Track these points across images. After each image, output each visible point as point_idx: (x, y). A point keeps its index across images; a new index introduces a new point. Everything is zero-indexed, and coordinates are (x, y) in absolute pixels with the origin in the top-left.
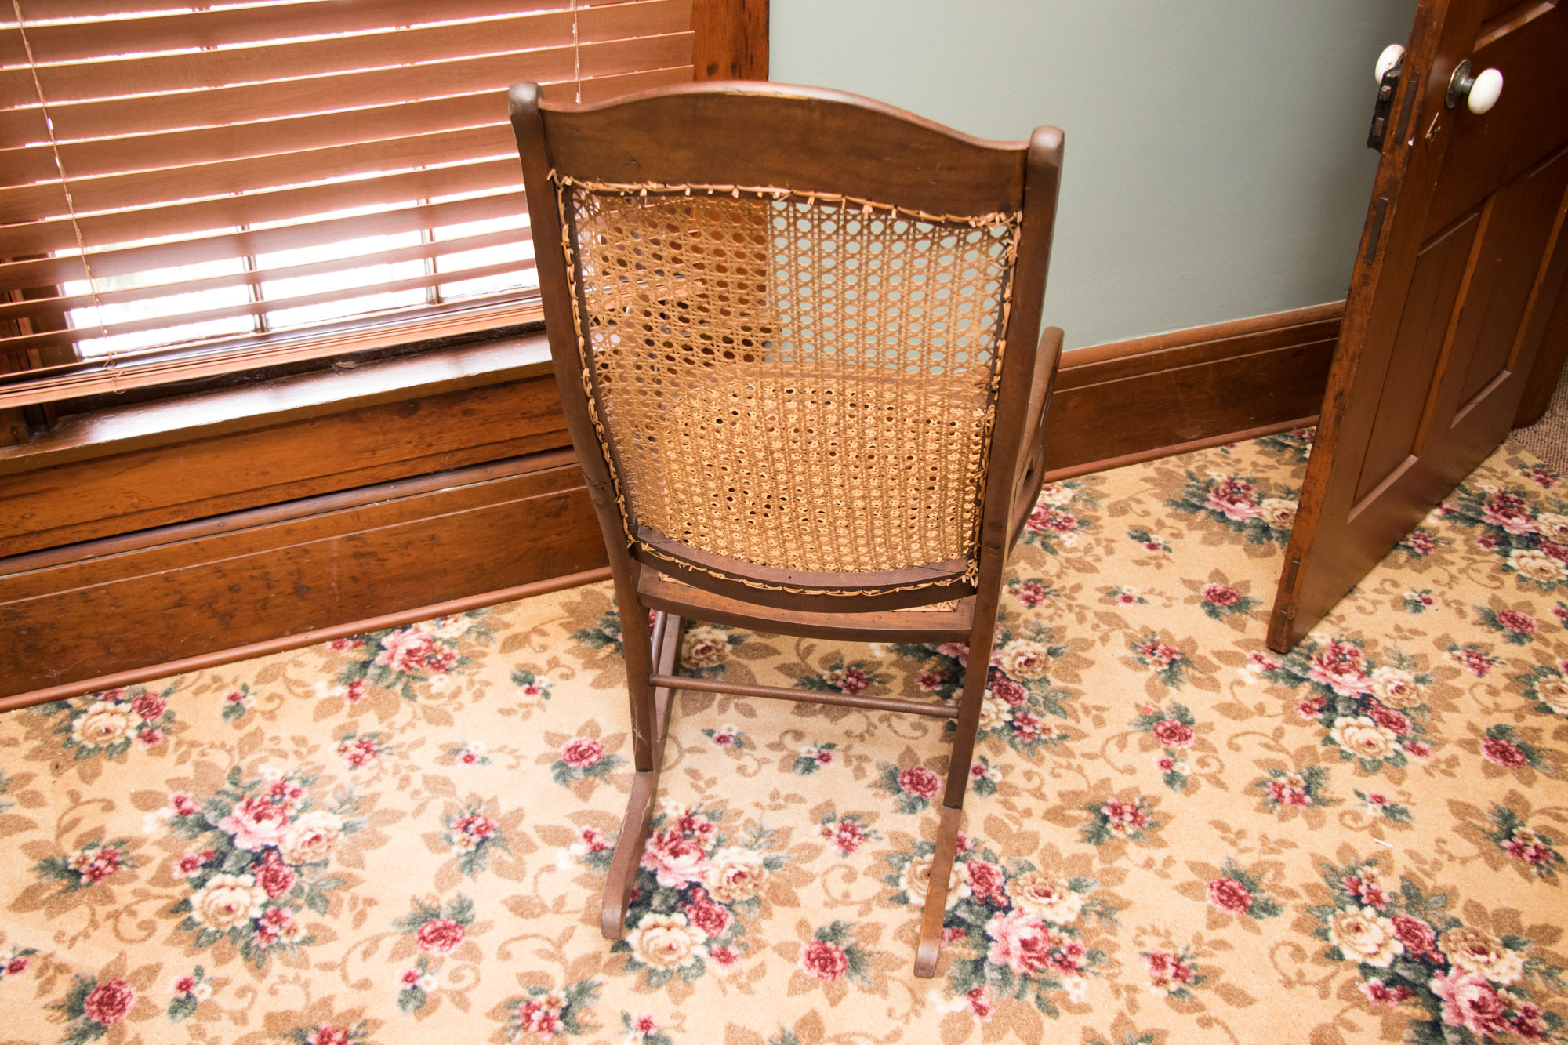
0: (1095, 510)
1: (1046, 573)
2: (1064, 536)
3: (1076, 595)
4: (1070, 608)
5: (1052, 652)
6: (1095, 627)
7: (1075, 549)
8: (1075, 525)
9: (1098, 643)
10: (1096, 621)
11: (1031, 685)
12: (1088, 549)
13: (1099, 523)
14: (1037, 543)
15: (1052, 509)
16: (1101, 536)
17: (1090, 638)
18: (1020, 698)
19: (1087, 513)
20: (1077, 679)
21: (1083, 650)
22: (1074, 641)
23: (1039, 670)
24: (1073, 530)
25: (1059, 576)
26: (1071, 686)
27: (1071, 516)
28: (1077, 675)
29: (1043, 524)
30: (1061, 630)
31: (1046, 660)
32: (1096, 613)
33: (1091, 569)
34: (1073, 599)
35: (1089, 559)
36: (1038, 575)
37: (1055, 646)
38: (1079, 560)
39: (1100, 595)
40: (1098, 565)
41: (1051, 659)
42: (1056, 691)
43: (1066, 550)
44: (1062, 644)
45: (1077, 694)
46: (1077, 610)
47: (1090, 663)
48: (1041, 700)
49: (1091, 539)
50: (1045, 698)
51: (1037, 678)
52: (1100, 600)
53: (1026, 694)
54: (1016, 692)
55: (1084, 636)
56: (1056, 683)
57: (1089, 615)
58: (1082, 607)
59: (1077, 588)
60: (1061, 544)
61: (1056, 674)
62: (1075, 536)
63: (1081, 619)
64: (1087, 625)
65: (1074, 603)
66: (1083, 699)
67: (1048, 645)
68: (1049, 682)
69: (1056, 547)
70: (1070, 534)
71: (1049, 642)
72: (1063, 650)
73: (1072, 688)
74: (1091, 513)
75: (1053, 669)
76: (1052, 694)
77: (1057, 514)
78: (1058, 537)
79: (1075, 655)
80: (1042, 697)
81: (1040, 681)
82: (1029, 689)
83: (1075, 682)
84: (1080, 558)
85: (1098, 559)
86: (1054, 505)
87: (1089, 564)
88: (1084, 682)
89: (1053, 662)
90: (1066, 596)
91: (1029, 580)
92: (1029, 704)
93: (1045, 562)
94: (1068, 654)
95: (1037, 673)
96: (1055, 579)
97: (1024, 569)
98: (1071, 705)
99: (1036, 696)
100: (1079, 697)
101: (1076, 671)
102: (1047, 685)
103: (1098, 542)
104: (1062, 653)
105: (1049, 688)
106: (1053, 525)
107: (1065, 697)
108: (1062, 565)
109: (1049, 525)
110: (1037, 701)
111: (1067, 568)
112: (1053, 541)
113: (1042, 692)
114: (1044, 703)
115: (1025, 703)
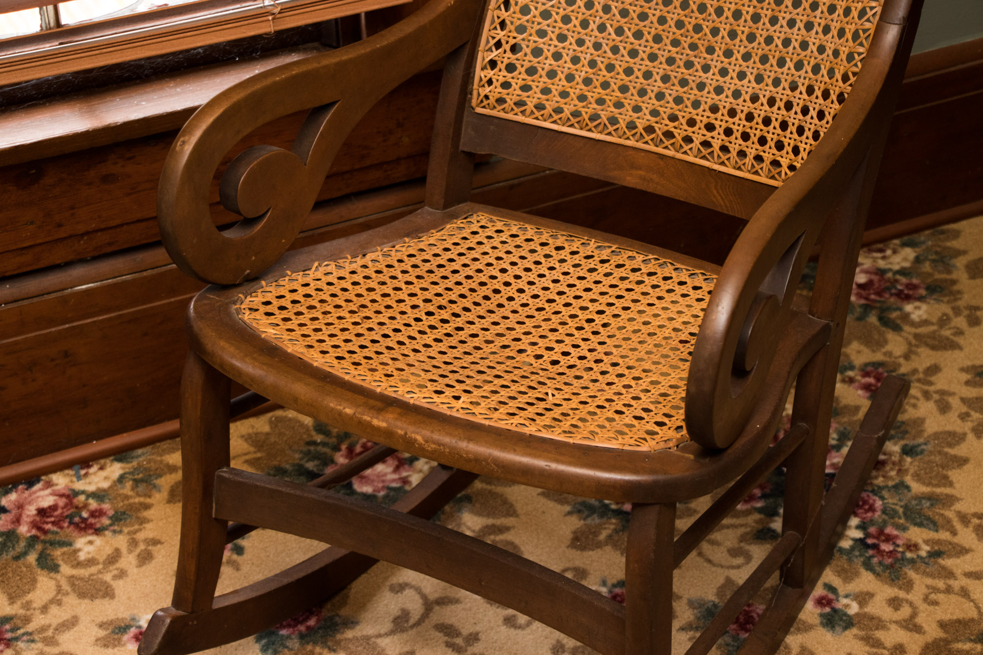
0: (949, 272)
1: (889, 354)
2: (909, 308)
3: (933, 379)
4: (927, 395)
5: (907, 451)
6: (964, 417)
7: (925, 323)
8: (922, 292)
9: (971, 436)
10: (964, 409)
11: (885, 493)
12: (944, 321)
13: (956, 288)
14: (873, 319)
15: (890, 275)
16: (960, 303)
17: (959, 430)
18: (872, 509)
19: (938, 276)
20: (947, 481)
21: (951, 445)
22: (936, 435)
23: (893, 473)
24: (921, 299)
25: (907, 357)
26: (938, 490)
27: (915, 281)
28: (946, 477)
29: (879, 294)
30: (920, 422)
31: (901, 461)
32: (963, 400)
33: (953, 346)
34: (931, 383)
35: (947, 333)
36: (879, 357)
37: (911, 443)
38: (933, 336)
39: (965, 377)
40: (960, 340)
41: (909, 459)
42: (920, 498)
43: (913, 324)
44: (921, 440)
45: (950, 500)
46: (936, 397)
47: (962, 462)
48: (901, 510)
49: (945, 308)
50: (906, 507)
51: (890, 483)
52: (967, 383)
53: (879, 504)
54: (865, 502)
55: (949, 428)
56: (917, 488)
57: (954, 402)
58: (942, 393)
59: (934, 369)
60: (906, 317)
61: (917, 477)
62: (924, 307)
63: (944, 408)
64: (953, 416)
65: (932, 389)
66: (958, 506)
67: (902, 443)
68: (908, 488)
69: (899, 322)
70: (917, 304)
71: (902, 438)
72: (923, 447)
73: (942, 494)
74: (944, 276)
75: (912, 471)
76: (914, 502)
77: (896, 281)
78: (900, 309)
79: (940, 453)
80: (901, 507)
81: (896, 487)
82: (882, 498)
83: (945, 486)
84: (934, 332)
85: (960, 332)
86: (890, 270)
87: (948, 339)
88: (957, 485)
89: (911, 463)
90: (919, 380)
91: (867, 365)
92: (884, 516)
93: (886, 342)
94: (931, 452)
95: (891, 478)
96: (902, 360)
97: (859, 352)
98: (942, 515)
99: (893, 507)
100: (952, 504)
101: (945, 472)
102: (906, 491)
103: (957, 311)
104: (922, 452)
105: (909, 495)
106: (892, 295)
107: (932, 505)
108: (910, 344)
109: (887, 295)
110: (895, 512)
111: (917, 346)
112: (894, 315)
113: (900, 500)
114: (905, 514)
115: (879, 516)
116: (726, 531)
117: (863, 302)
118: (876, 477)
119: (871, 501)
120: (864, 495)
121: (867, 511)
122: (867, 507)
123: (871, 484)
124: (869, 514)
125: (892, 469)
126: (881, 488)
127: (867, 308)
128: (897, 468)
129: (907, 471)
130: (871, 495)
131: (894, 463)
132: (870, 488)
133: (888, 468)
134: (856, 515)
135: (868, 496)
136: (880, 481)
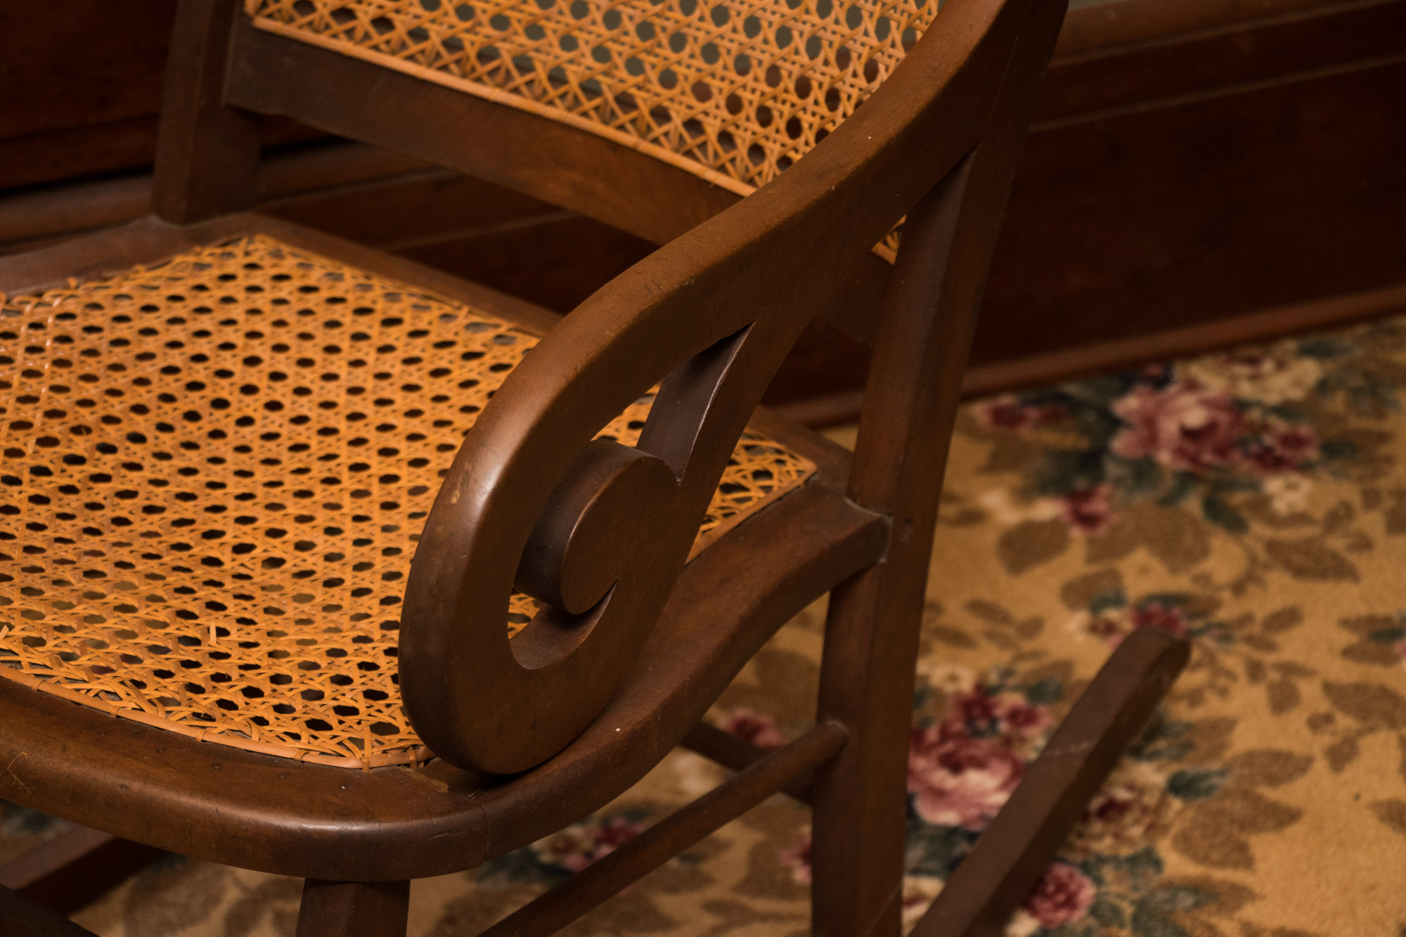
0: (1380, 414)
1: (1205, 579)
2: (1274, 485)
3: (1280, 638)
4: (1255, 671)
5: (1180, 786)
6: (1318, 723)
7: (1298, 518)
8: (1312, 454)
9: (1321, 765)
10: (1324, 706)
11: (1108, 873)
12: (1338, 518)
13: (1384, 450)
14: (1193, 504)
15: (1255, 415)
16: (1385, 484)
17: (1298, 749)
18: (1071, 903)
19: (1356, 423)
20: (1245, 859)
21: (1273, 781)
22: (1249, 758)
23: (1136, 831)
24: (1305, 468)
25: (1238, 588)
26: (1219, 875)
27: (1305, 429)
28: (1243, 848)
29: (1221, 451)
30: (1222, 727)
31: (1162, 804)
32: (1328, 688)
33: (1340, 570)
34: (1270, 647)
35: (1337, 543)
36: (1181, 583)
37: (1188, 767)
38: (1305, 547)
39: (1346, 638)
40: (1359, 561)
41: (1176, 804)
42: (1174, 887)
43: (1274, 520)
44: (1215, 766)
45: (1241, 895)
46: (1274, 676)
47: (1284, 817)
48: (1128, 910)
49: (1349, 492)
50: (1141, 906)
51: (1125, 851)
52: (1348, 653)
53: (1088, 892)
54: (1061, 887)
55: (1281, 744)
56: (1176, 864)
57: (1309, 690)
58: (1290, 669)
59: (1288, 618)
60: (1261, 505)
61: (1185, 844)
62: (1306, 485)
63: (1283, 700)
64: (1297, 719)
65: (1269, 658)
66: (1249, 912)
67: (1175, 767)
68: (1157, 864)
69: (1245, 513)
70: (1294, 478)
71: (1178, 758)
72: (1216, 780)
73: (1223, 883)
74: (1368, 424)
75: (1176, 829)
76: (1161, 896)
77: (1265, 427)
78: (1255, 486)
79: (1246, 795)
80: (1133, 903)
81: (1134, 861)
82: (1098, 881)
83: (1236, 865)
84: (1310, 541)
85: (1364, 544)
86: (1259, 404)
87: (1335, 556)
88: (1261, 866)
89: (1180, 813)
90: (1250, 640)
91: (1151, 598)
92: (1092, 922)
93: (1205, 552)
94: (1228, 793)
95: (1131, 841)
96: (1226, 595)
97: (1144, 571)
98: (1211, 928)
99: (1116, 902)
100: (1239, 906)
101: (1243, 837)
102: (1151, 871)
103: (1371, 499)
104: (1209, 791)
105: (1156, 880)
106: (1248, 455)
107: (1197, 905)
108: (1253, 560)
109: (1236, 456)
110: (1116, 912)
111: (1266, 567)
112: (1238, 498)
113: (1135, 888)
114: (1135, 918)
115: (1081, 920)
116: (757, 927)
117: (1183, 465)
118: (1100, 837)
119: (1073, 887)
120: (1061, 871)
121: (1060, 906)
122: (1061, 898)
123: (1086, 850)
124: (1062, 914)
125: (1136, 822)
126: (1101, 860)
127: (1186, 480)
128: (1148, 820)
129: (1165, 828)
130: (1078, 873)
131: (1145, 810)
132: (1079, 858)
133: (1129, 818)
134: (1034, 912)
135: (1071, 876)
136: (1104, 845)
